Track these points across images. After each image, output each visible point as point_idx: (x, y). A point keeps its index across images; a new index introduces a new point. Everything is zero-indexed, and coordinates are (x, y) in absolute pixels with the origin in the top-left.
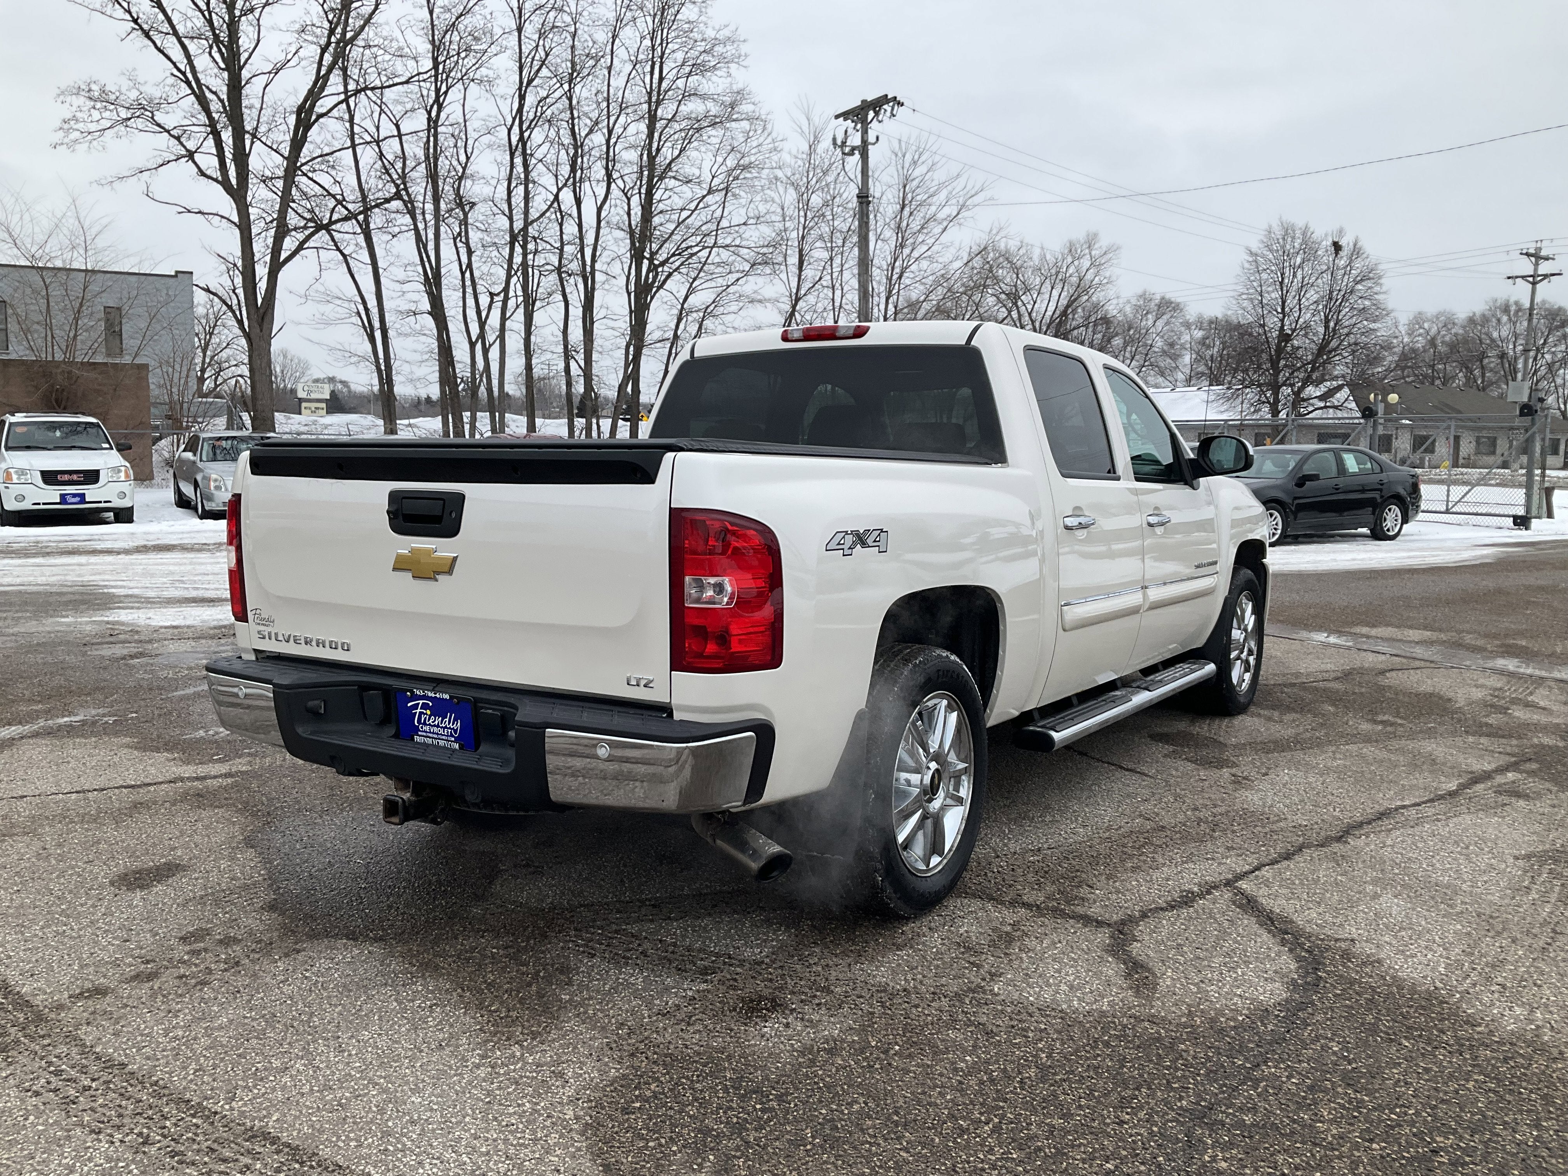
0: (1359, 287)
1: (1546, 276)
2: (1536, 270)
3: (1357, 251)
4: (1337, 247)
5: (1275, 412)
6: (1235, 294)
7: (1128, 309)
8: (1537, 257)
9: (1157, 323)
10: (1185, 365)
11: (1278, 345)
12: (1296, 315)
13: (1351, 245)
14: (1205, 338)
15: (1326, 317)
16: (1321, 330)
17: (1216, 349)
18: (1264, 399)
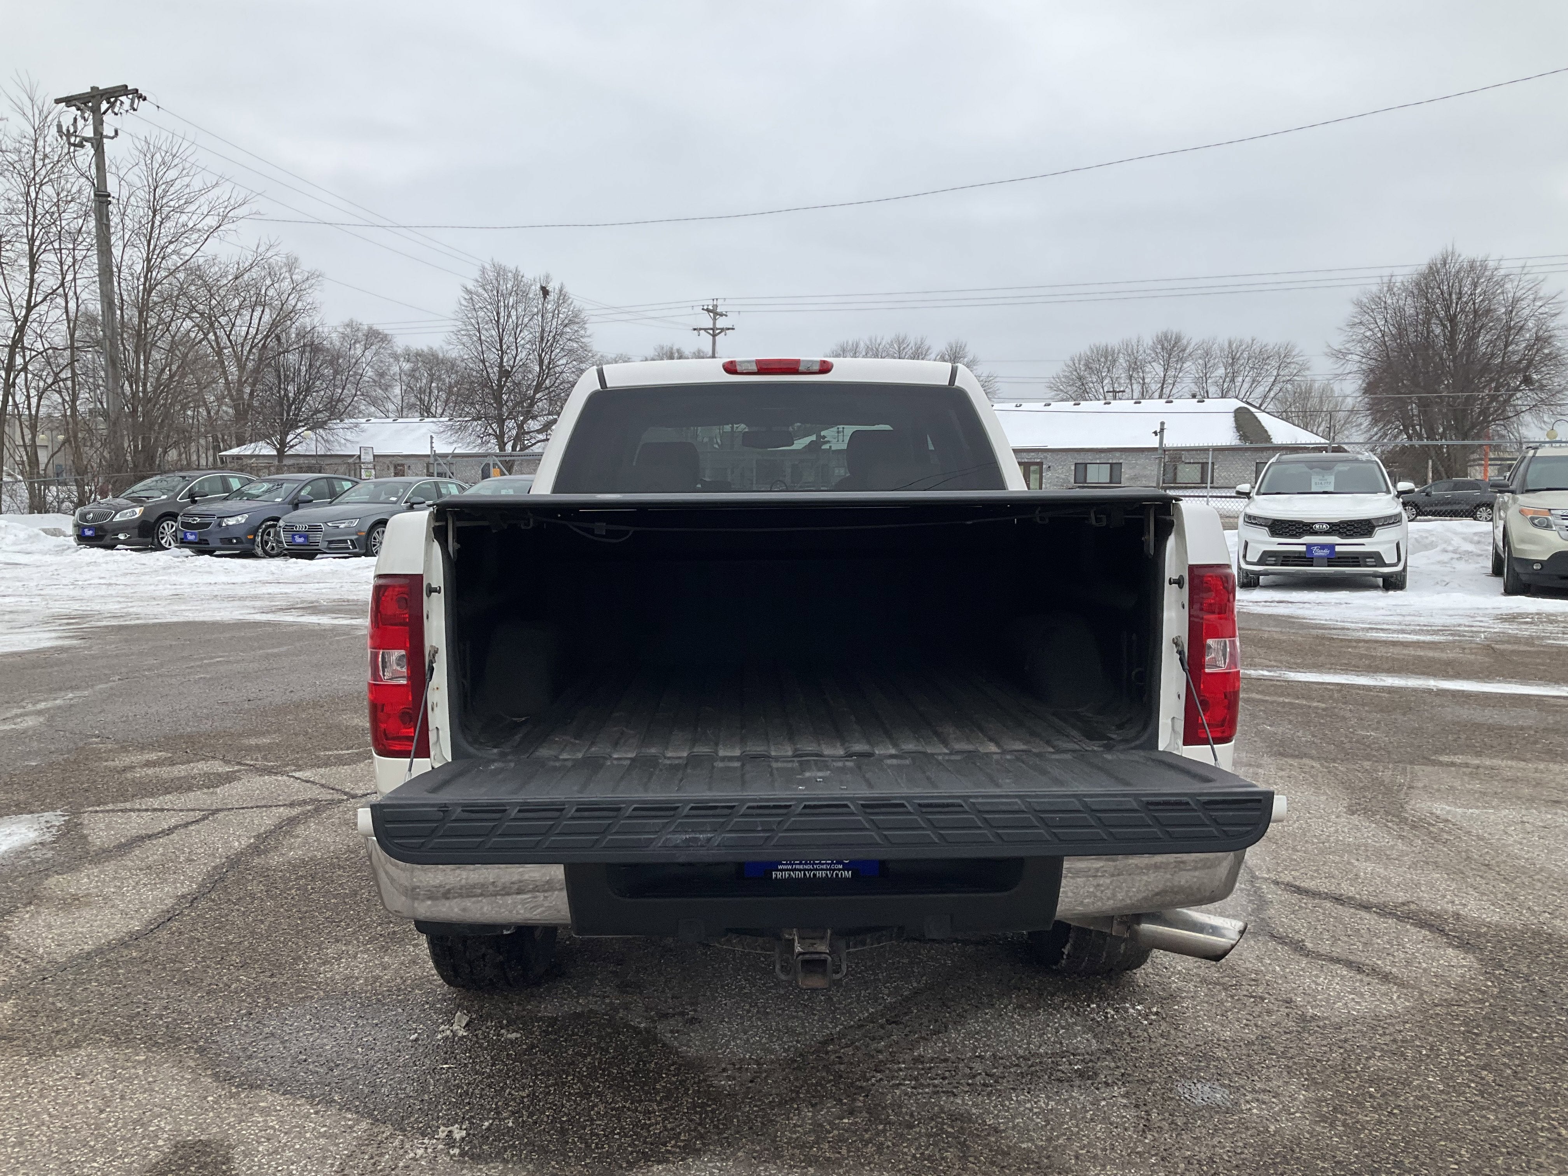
0: (568, 330)
1: (722, 330)
2: (714, 324)
3: (563, 296)
4: (545, 292)
5: (502, 446)
6: (454, 329)
7: (334, 335)
8: (714, 312)
9: (367, 353)
10: (395, 396)
11: (499, 380)
12: (514, 353)
13: (557, 291)
14: (413, 370)
15: (540, 356)
16: (537, 368)
17: (424, 381)
18: (491, 431)
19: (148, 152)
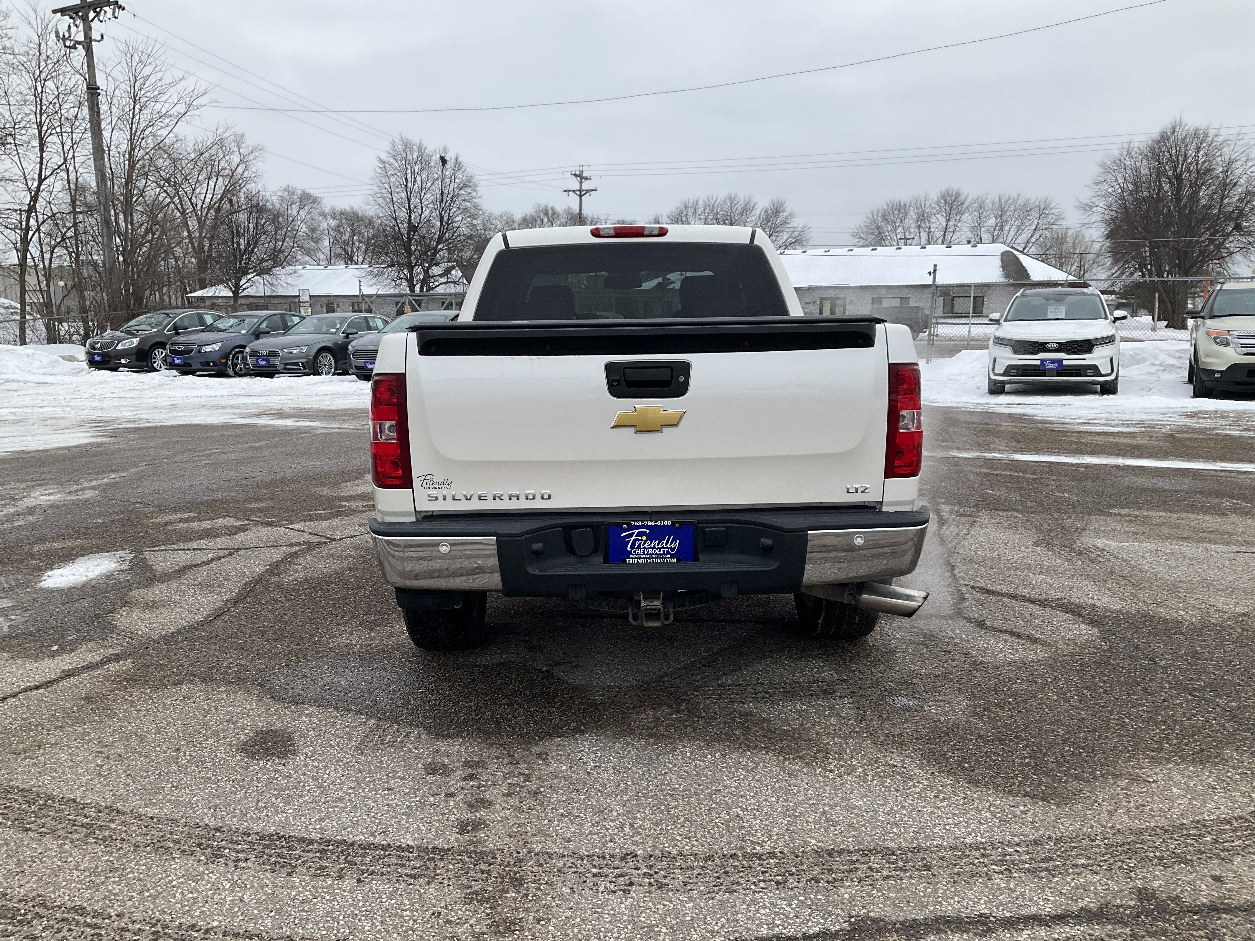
0: (462, 192)
1: (587, 191)
2: (581, 186)
3: (458, 165)
4: (444, 161)
5: (412, 287)
6: (371, 192)
7: (274, 198)
8: (581, 177)
9: (301, 212)
10: (325, 248)
11: (408, 234)
12: (420, 211)
13: (453, 161)
14: (339, 226)
15: (441, 214)
16: (438, 224)
17: (348, 235)
18: (402, 276)
19: (128, 52)
